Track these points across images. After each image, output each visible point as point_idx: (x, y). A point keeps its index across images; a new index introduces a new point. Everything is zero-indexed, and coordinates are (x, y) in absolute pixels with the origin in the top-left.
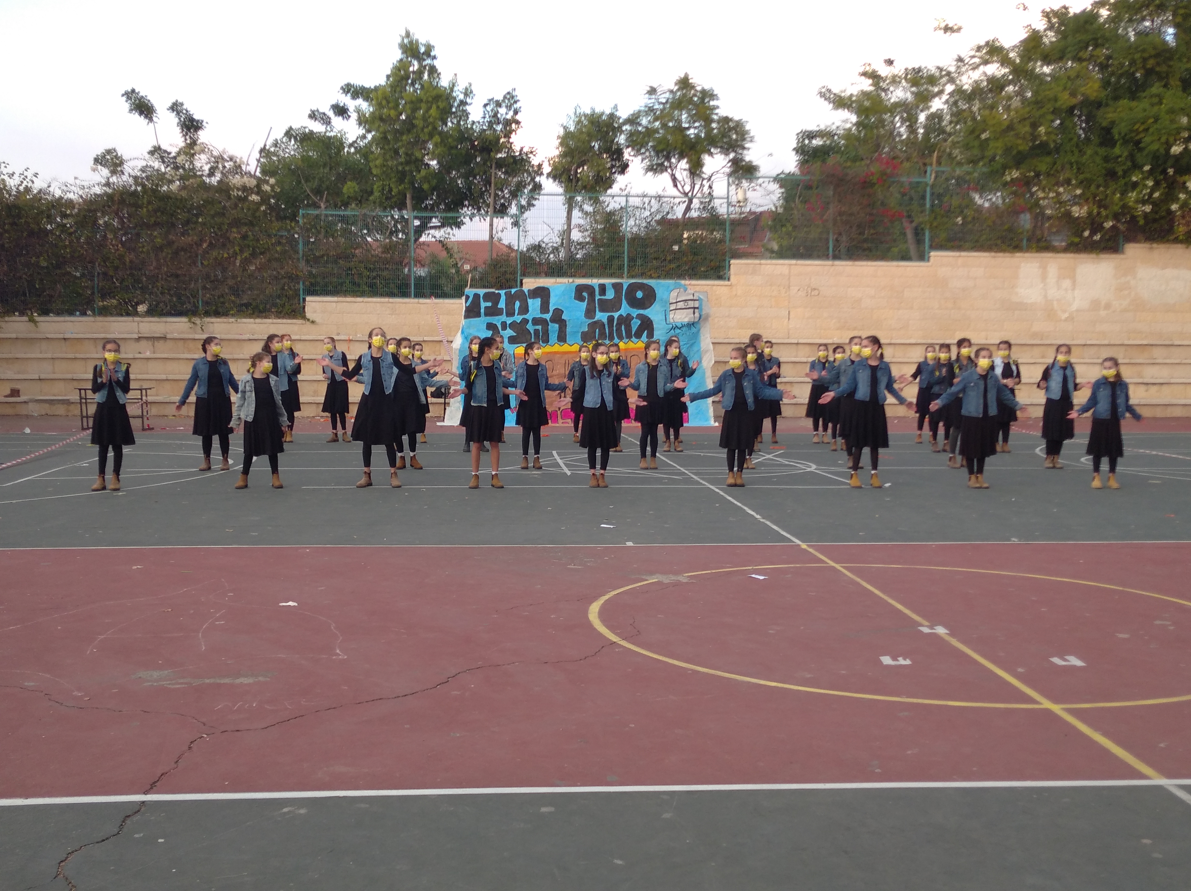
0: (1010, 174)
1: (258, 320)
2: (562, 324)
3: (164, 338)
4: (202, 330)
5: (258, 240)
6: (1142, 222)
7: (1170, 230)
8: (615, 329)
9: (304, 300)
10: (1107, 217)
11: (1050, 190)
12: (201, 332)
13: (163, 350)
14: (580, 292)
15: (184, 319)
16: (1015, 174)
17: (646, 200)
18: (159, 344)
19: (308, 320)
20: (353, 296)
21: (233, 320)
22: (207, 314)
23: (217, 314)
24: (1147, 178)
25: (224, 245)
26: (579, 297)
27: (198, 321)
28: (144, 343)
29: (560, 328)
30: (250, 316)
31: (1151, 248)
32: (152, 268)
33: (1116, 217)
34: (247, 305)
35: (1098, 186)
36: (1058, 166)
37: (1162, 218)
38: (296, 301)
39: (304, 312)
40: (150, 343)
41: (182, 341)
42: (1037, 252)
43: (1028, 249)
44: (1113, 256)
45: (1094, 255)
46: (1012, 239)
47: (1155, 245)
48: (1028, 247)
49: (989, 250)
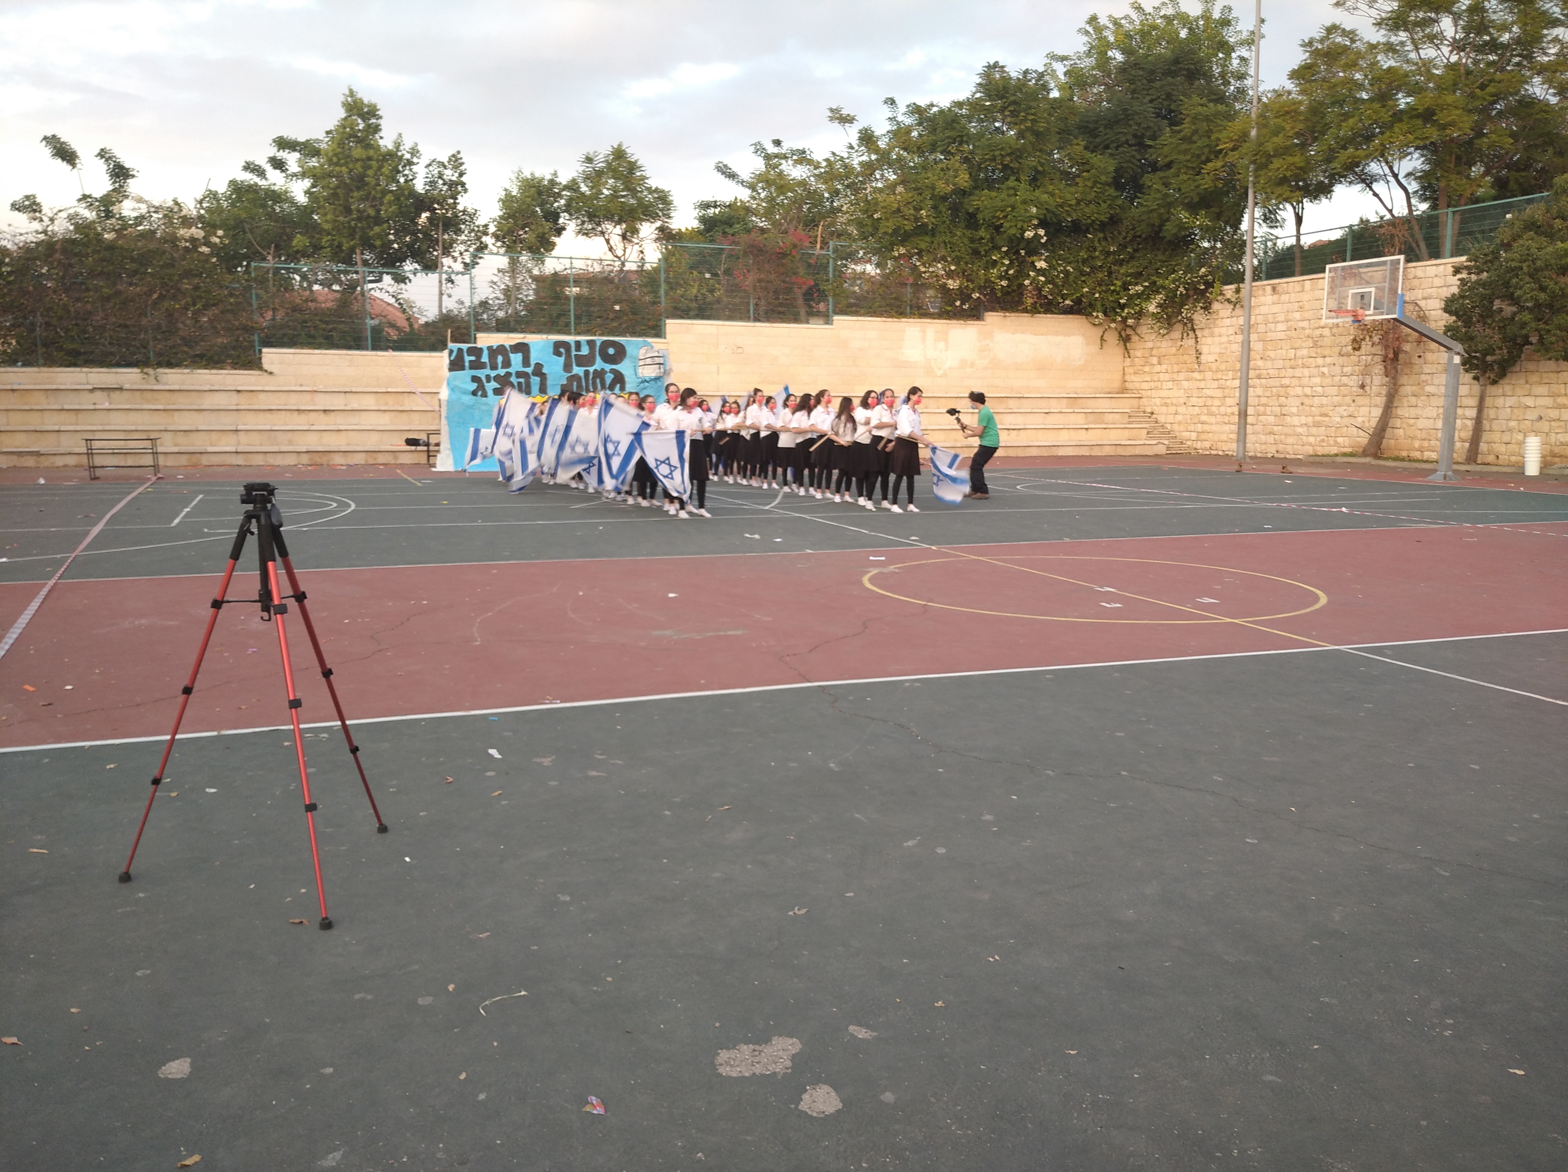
0: (898, 250)
1: (214, 371)
2: (543, 377)
3: (121, 389)
4: (157, 381)
5: (209, 292)
6: (999, 295)
7: (1020, 302)
9: (260, 352)
10: (973, 290)
11: (930, 265)
12: (154, 382)
13: (120, 401)
14: (557, 348)
15: (138, 370)
16: (902, 251)
17: (589, 262)
18: (116, 395)
19: (266, 371)
20: (310, 348)
21: (188, 371)
22: (160, 365)
23: (170, 365)
24: (1003, 258)
25: (174, 298)
26: (557, 353)
27: (150, 371)
28: (98, 394)
29: (541, 380)
30: (205, 367)
31: (1005, 316)
32: (99, 318)
33: (980, 289)
34: (201, 356)
35: (966, 263)
36: (935, 245)
37: (1014, 291)
38: (251, 352)
39: (261, 363)
40: (105, 393)
41: (139, 392)
42: (920, 318)
43: (911, 315)
44: (976, 322)
45: (962, 322)
46: (899, 306)
47: (1007, 314)
48: (911, 313)
49: (881, 315)
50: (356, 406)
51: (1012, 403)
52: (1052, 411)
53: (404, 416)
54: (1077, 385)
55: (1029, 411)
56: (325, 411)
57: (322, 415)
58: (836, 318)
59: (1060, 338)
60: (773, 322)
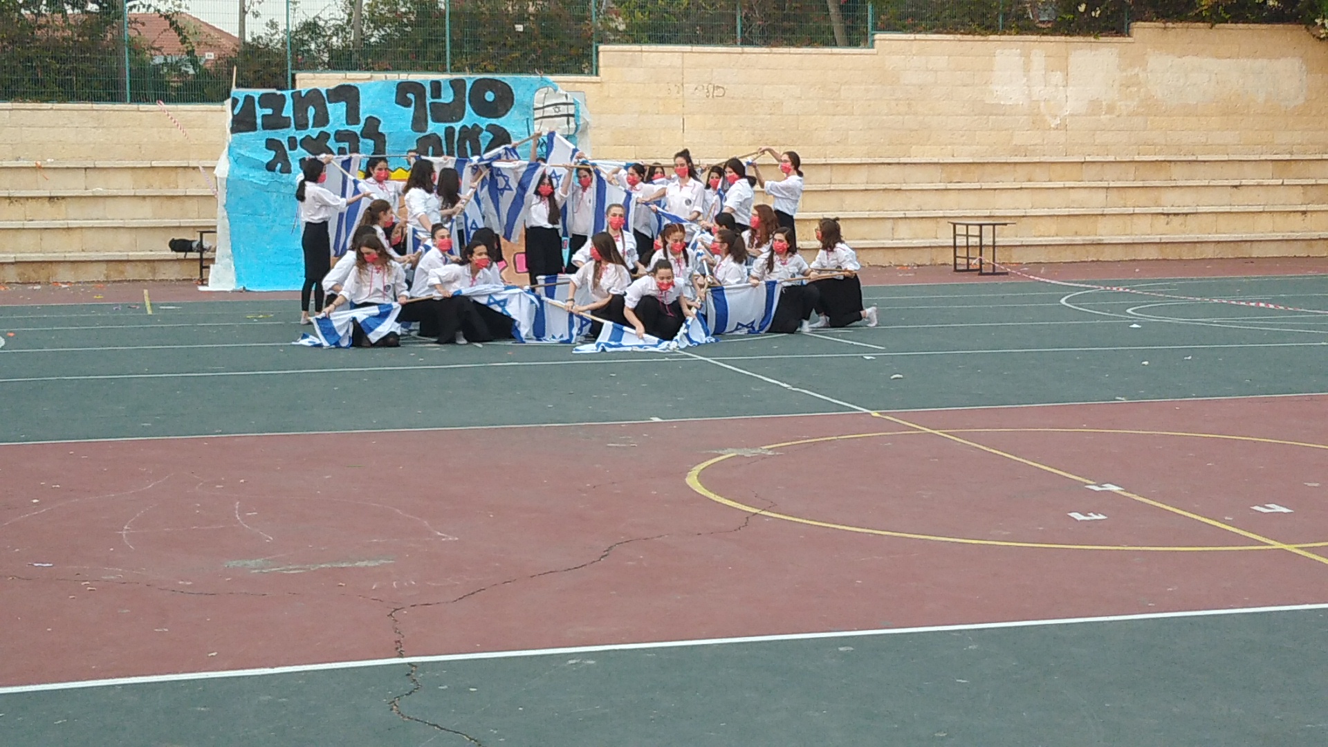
2: (379, 140)
8: (456, 146)
14: (404, 93)
26: (402, 101)
31: (1165, 28)
42: (1017, 33)
43: (1006, 29)
44: (1116, 39)
45: (1092, 39)
46: (984, 15)
47: (1170, 25)
48: (1004, 26)
49: (954, 31)
50: (99, 190)
51: (1176, 171)
52: (1244, 182)
53: (174, 205)
54: (1290, 140)
55: (1205, 183)
56: (51, 198)
57: (47, 204)
58: (877, 36)
59: (1260, 63)
60: (773, 46)
